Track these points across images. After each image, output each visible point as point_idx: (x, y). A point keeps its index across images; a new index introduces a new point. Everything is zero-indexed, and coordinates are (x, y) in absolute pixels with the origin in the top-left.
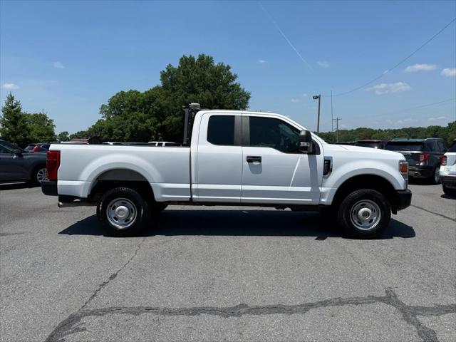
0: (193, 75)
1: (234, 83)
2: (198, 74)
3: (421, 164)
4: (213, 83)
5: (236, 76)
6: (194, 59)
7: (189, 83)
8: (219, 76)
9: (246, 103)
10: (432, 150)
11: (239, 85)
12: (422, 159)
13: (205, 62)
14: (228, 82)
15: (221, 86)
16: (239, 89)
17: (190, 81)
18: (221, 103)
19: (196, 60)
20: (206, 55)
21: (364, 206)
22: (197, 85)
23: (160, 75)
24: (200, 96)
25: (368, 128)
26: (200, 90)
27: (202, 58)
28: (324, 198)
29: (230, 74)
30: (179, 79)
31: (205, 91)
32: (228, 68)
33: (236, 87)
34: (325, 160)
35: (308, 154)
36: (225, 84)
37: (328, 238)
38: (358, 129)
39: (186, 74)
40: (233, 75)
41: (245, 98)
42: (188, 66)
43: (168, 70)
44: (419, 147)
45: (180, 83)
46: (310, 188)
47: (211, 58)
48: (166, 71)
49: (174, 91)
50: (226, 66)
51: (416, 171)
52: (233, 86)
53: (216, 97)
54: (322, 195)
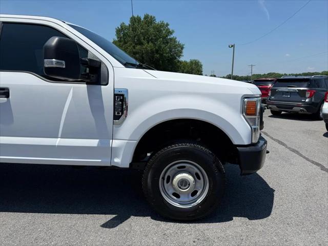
0: (139, 31)
1: (172, 36)
2: (144, 29)
3: (307, 100)
4: (155, 36)
5: (173, 31)
6: (140, 18)
7: (136, 37)
8: (160, 31)
9: (181, 52)
10: (319, 87)
11: (176, 38)
12: (308, 95)
13: (149, 20)
14: (167, 36)
15: (161, 39)
16: (175, 41)
17: (137, 35)
18: (161, 53)
19: (142, 19)
20: (150, 15)
21: (182, 169)
22: (142, 38)
23: (115, 30)
24: (144, 47)
25: (276, 72)
26: (145, 42)
27: (146, 17)
28: (117, 156)
29: (168, 29)
30: (128, 34)
31: (148, 43)
32: (167, 25)
33: (174, 40)
34: (115, 95)
35: (87, 84)
36: (164, 38)
37: (132, 217)
38: (268, 74)
39: (134, 29)
40: (171, 30)
41: (180, 49)
42: (136, 24)
43: (121, 27)
44: (306, 84)
45: (129, 36)
46: (97, 141)
47: (154, 17)
48: (120, 27)
49: (125, 43)
50: (166, 23)
51: (301, 107)
52: (171, 39)
53: (157, 48)
54: (113, 152)
